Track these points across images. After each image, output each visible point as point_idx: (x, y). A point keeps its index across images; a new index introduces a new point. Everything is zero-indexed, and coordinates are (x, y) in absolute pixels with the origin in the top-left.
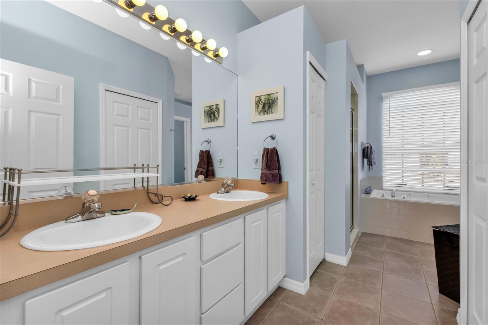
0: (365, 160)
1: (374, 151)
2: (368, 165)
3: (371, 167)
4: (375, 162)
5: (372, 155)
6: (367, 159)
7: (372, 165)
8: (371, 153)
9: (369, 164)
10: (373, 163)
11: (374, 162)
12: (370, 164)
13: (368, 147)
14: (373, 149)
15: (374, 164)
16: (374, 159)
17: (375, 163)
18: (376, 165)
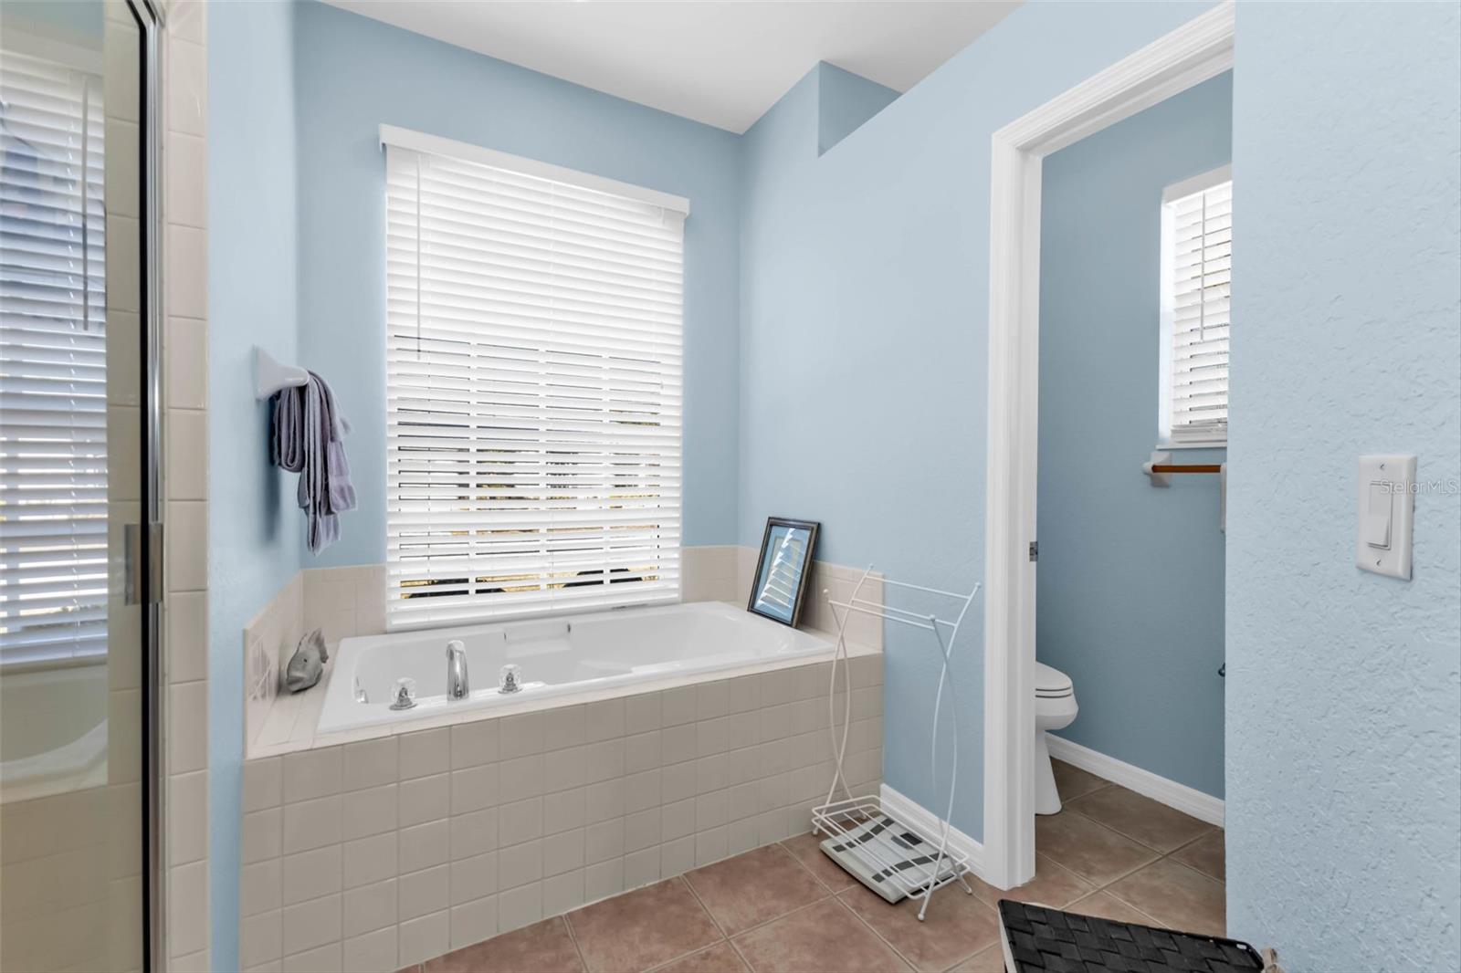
0: (290, 481)
1: (345, 426)
2: (306, 508)
3: (322, 521)
4: (350, 489)
5: (331, 447)
6: (300, 469)
7: (329, 512)
8: (328, 435)
9: (310, 502)
10: (334, 495)
11: (342, 491)
12: (320, 503)
13: (302, 390)
14: (339, 414)
15: (341, 503)
16: (341, 472)
17: (346, 493)
18: (356, 509)
